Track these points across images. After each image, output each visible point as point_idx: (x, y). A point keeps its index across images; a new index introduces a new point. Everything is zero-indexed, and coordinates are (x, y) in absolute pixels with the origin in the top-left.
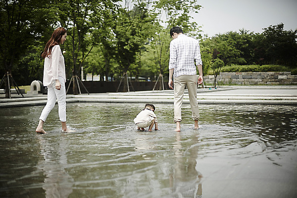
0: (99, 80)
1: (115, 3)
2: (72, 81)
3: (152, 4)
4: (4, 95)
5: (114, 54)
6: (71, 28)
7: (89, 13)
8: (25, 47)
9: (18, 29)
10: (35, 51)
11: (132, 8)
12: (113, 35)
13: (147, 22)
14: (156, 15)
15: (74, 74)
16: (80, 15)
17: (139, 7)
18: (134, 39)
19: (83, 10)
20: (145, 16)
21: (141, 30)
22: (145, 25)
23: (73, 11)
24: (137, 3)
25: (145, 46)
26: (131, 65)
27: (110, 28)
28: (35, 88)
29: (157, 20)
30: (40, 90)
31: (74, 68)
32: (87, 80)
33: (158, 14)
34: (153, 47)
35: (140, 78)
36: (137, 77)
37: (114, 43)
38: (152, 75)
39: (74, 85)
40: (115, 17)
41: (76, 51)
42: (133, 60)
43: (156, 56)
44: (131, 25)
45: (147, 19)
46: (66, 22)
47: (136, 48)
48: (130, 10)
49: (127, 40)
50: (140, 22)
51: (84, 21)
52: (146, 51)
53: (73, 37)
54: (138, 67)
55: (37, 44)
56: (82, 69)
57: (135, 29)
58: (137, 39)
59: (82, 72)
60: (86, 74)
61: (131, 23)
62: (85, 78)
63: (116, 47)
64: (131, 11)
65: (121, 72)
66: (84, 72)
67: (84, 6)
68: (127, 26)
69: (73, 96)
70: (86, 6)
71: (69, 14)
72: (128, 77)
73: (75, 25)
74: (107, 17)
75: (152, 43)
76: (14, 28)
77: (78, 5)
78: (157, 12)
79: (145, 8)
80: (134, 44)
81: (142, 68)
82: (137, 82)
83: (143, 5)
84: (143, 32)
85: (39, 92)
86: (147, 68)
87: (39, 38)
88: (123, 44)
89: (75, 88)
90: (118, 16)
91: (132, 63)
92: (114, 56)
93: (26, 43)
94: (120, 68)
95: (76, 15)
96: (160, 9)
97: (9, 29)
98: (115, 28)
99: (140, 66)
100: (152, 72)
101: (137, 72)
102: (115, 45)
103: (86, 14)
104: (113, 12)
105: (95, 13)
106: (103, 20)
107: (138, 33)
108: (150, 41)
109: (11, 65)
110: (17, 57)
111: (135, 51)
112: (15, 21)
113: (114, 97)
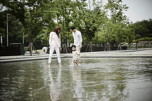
1: (84, 7)
2: (63, 47)
3: (103, 7)
4: (29, 55)
5: (84, 33)
6: (62, 20)
7: (71, 13)
8: (39, 31)
9: (36, 22)
10: (44, 32)
12: (84, 23)
13: (100, 16)
14: (105, 12)
15: (64, 43)
16: (66, 13)
17: (97, 9)
18: (94, 25)
19: (68, 11)
20: (99, 13)
21: (97, 20)
22: (100, 18)
23: (63, 12)
24: (95, 7)
25: (100, 28)
26: (93, 38)
27: (82, 20)
28: (44, 50)
29: (106, 15)
30: (47, 52)
31: (64, 40)
32: (70, 46)
33: (106, 12)
34: (104, 29)
35: (97, 45)
36: (96, 45)
37: (84, 27)
38: (103, 43)
39: (64, 49)
40: (84, 14)
41: (65, 32)
42: (93, 36)
43: (106, 33)
44: (92, 18)
46: (60, 18)
47: (95, 29)
48: (92, 10)
49: (91, 25)
50: (97, 16)
51: (69, 17)
52: (100, 31)
53: (63, 25)
54: (96, 39)
55: (45, 29)
56: (68, 41)
57: (94, 20)
58: (96, 25)
59: (68, 42)
60: (70, 43)
61: (92, 17)
62: (69, 45)
63: (85, 29)
64: (92, 11)
65: (87, 42)
66: (69, 43)
68: (90, 18)
69: (64, 54)
70: (69, 9)
71: (61, 13)
72: (91, 44)
73: (64, 19)
74: (80, 14)
76: (34, 21)
77: (66, 9)
78: (105, 11)
79: (99, 9)
80: (94, 27)
81: (98, 40)
82: (96, 47)
83: (98, 7)
84: (99, 21)
85: (47, 53)
86: (101, 40)
87: (46, 25)
88: (89, 28)
89: (65, 50)
90: (86, 14)
92: (84, 34)
93: (39, 28)
94: (87, 40)
95: (65, 13)
96: (107, 10)
97: (31, 21)
98: (84, 20)
99: (97, 39)
100: (103, 42)
101: (96, 42)
103: (69, 13)
104: (83, 12)
105: (74, 12)
106: (78, 16)
107: (96, 22)
108: (102, 26)
109: (32, 39)
110: (36, 35)
111: (95, 31)
112: (34, 17)
113: (85, 54)
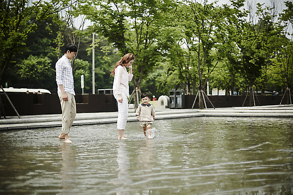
0: (225, 95)
1: (240, 18)
2: (198, 96)
3: (278, 16)
4: (134, 110)
5: (240, 68)
6: (196, 44)
7: (214, 29)
8: (153, 64)
9: (146, 47)
10: (162, 68)
11: (257, 22)
12: (238, 50)
13: (272, 35)
14: (282, 27)
15: (200, 88)
16: (205, 31)
17: (264, 20)
18: (260, 53)
19: (207, 26)
20: (270, 29)
21: (266, 44)
22: (271, 39)
23: (198, 28)
24: (262, 17)
25: (271, 59)
26: (257, 79)
27: (235, 43)
28: (162, 103)
29: (283, 33)
30: (167, 105)
31: (200, 83)
32: (213, 95)
33: (285, 26)
34: (279, 61)
35: (266, 92)
36: (263, 92)
37: (240, 57)
38: (278, 89)
39: (200, 100)
40: (240, 32)
41: (201, 67)
42: (258, 74)
43: (283, 69)
44: (256, 39)
45: (272, 32)
46: (192, 39)
47: (261, 62)
48: (254, 24)
49: (253, 53)
50: (266, 35)
51: (209, 37)
52: (272, 64)
53: (199, 53)
54: (264, 81)
55: (164, 61)
56: (208, 84)
57: (260, 43)
58: (262, 53)
59: (208, 87)
60: (212, 89)
61: (256, 36)
62: (211, 93)
63: (241, 62)
64: (256, 25)
65: (246, 86)
66: (209, 87)
67: (208, 22)
68: (252, 40)
69: (199, 110)
70: (210, 22)
71: (193, 31)
72: (254, 91)
73: (201, 41)
74: (231, 33)
75: (278, 56)
76: (142, 46)
77: (203, 22)
79: (270, 21)
80: (259, 58)
81: (268, 82)
82: (263, 96)
83: (268, 18)
84: (269, 45)
85: (167, 107)
86: (274, 82)
87: (166, 54)
88: (248, 58)
89: (201, 103)
90: (243, 31)
91: (258, 77)
92: (240, 71)
93: (153, 60)
94: (246, 82)
95: (201, 31)
96: (286, 22)
97: (138, 48)
98: (239, 42)
99: (266, 80)
100: (278, 86)
101: (264, 86)
102: (240, 60)
103: (211, 30)
104: (238, 27)
105: (220, 28)
106: (228, 35)
107: (264, 46)
108: (276, 54)
109: (139, 81)
110: (146, 73)
111: (261, 65)
112: (143, 39)
113: (240, 111)
